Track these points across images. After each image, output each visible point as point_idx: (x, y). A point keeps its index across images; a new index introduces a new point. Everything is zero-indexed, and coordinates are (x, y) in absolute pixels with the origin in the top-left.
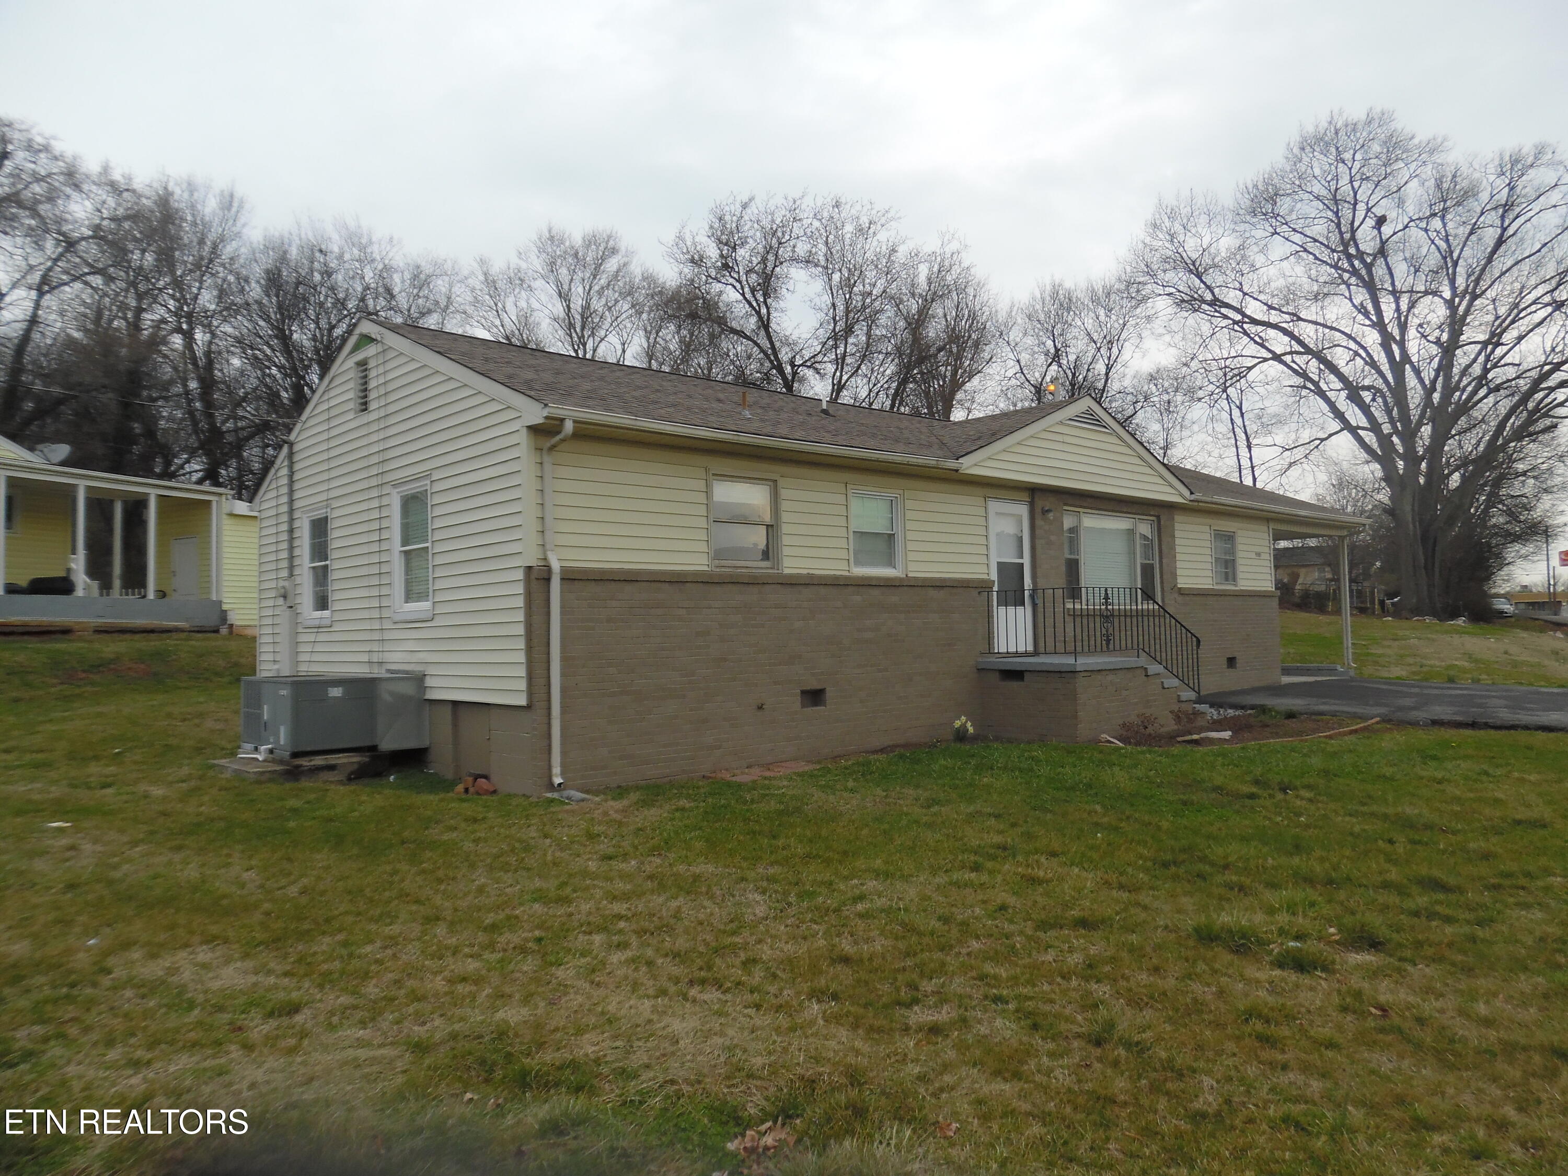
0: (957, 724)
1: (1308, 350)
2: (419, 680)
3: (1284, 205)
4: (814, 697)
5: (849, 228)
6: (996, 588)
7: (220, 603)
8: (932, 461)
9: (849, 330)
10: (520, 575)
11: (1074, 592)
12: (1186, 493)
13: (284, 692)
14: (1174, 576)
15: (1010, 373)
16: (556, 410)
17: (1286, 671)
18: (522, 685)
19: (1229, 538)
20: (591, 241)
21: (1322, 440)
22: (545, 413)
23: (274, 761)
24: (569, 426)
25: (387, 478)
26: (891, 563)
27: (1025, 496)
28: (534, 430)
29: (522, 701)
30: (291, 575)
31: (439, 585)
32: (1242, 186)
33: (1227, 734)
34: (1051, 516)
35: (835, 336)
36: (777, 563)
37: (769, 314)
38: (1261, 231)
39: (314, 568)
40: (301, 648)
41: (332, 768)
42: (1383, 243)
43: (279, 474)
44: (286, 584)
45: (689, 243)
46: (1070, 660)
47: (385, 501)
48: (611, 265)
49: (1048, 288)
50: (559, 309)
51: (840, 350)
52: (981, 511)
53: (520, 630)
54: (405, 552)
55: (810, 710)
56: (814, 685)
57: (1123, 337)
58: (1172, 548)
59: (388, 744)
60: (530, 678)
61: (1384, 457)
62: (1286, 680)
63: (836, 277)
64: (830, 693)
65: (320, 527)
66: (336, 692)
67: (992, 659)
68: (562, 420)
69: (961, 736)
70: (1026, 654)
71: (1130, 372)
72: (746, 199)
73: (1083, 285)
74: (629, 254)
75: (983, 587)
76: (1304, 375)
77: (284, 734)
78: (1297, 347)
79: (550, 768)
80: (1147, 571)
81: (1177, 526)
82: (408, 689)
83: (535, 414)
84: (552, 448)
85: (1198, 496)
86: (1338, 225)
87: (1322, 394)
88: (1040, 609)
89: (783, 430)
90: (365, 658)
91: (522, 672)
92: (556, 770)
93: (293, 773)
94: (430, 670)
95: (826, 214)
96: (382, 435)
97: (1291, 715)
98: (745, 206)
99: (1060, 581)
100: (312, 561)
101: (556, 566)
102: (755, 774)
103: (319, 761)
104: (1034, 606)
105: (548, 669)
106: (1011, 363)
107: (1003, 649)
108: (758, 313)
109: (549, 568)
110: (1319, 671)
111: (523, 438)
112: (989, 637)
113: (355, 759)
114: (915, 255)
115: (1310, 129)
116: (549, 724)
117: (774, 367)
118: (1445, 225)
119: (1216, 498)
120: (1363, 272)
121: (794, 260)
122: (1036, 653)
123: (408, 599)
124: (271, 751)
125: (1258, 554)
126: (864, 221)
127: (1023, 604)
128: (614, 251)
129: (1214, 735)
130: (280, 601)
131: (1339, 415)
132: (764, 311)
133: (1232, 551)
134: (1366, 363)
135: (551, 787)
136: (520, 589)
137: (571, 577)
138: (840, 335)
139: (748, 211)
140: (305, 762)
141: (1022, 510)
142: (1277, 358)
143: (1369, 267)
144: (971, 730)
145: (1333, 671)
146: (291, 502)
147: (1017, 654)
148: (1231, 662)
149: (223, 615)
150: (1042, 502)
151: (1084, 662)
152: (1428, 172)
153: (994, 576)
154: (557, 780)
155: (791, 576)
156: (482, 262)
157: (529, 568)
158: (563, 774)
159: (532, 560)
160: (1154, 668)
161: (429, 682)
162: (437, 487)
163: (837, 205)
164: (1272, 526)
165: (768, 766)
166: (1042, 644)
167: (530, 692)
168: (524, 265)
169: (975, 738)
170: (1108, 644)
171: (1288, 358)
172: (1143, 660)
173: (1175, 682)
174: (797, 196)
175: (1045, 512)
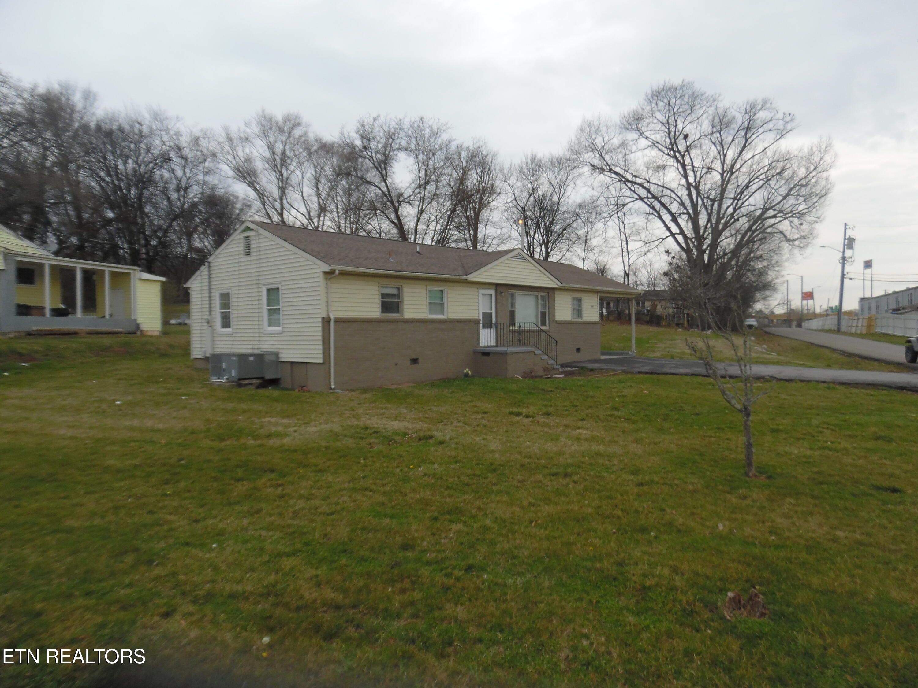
0: (465, 371)
1: (654, 197)
2: (277, 354)
3: (643, 125)
4: (415, 361)
5: (427, 131)
6: (481, 322)
7: (136, 320)
8: (457, 277)
9: (427, 183)
10: (320, 320)
11: (512, 323)
12: (559, 284)
13: (234, 358)
14: (554, 316)
15: (509, 200)
16: (333, 267)
17: (603, 354)
18: (321, 356)
19: (580, 300)
20: (287, 119)
21: (663, 239)
22: (330, 268)
23: (229, 382)
24: (337, 272)
25: (261, 281)
26: (442, 313)
27: (494, 287)
28: (325, 273)
29: (321, 361)
30: (210, 314)
31: (285, 321)
32: (622, 115)
33: (562, 376)
34: (503, 294)
35: (420, 186)
36: (402, 315)
37: (386, 173)
38: (632, 136)
39: (222, 312)
40: (216, 343)
41: (251, 384)
42: (688, 147)
43: (203, 273)
44: (209, 318)
45: (346, 136)
46: (504, 349)
47: (260, 290)
48: (297, 132)
49: (529, 157)
50: (267, 154)
51: (422, 195)
52: (476, 293)
53: (320, 338)
54: (269, 310)
55: (413, 366)
56: (414, 357)
57: (567, 183)
58: (554, 305)
59: (268, 376)
60: (324, 353)
61: (688, 251)
62: (603, 357)
63: (421, 157)
64: (420, 360)
65: (225, 298)
66: (251, 358)
67: (479, 348)
68: (335, 270)
69: (466, 375)
70: (494, 346)
71: (571, 201)
72: (375, 116)
73: (547, 155)
74: (308, 126)
75: (477, 322)
76: (653, 208)
77: (234, 373)
78: (650, 196)
79: (330, 383)
80: (543, 314)
81: (556, 296)
82: (273, 358)
83: (327, 268)
84: (331, 278)
85: (564, 285)
86: (669, 134)
87: (660, 217)
88: (499, 329)
89: (404, 269)
90: (250, 346)
91: (321, 352)
92: (332, 383)
93: (240, 385)
94: (280, 351)
95: (416, 125)
96: (258, 266)
97: (592, 370)
98: (375, 120)
99: (507, 320)
100: (221, 309)
101: (332, 317)
102: (396, 386)
103: (247, 382)
104: (497, 328)
105: (330, 351)
106: (510, 195)
107: (483, 345)
108: (381, 173)
109: (330, 319)
110: (622, 354)
111: (321, 275)
112: (478, 340)
113: (258, 381)
114: (460, 148)
115: (655, 87)
116: (330, 369)
117: (389, 200)
118: (721, 136)
119: (572, 285)
120: (680, 159)
121: (399, 149)
122: (497, 346)
123: (270, 325)
124: (227, 379)
125: (592, 306)
126: (435, 128)
127: (491, 327)
128: (299, 124)
129: (558, 376)
130: (206, 324)
131: (668, 229)
132: (384, 172)
133: (580, 305)
134: (680, 205)
135: (331, 389)
136: (320, 325)
137: (337, 321)
138: (422, 186)
139: (377, 122)
140: (243, 382)
141: (493, 292)
142: (641, 199)
143: (683, 156)
144: (470, 373)
145: (627, 354)
146: (210, 286)
147: (491, 346)
148: (578, 350)
149: (138, 326)
150: (500, 289)
151: (510, 349)
152: (711, 110)
153: (481, 318)
154: (333, 387)
155: (407, 319)
156: (226, 129)
157: (323, 318)
158: (334, 385)
159: (324, 316)
160: (538, 352)
161: (280, 355)
162: (284, 288)
163: (422, 119)
164: (599, 294)
165: (399, 384)
166: (499, 343)
167: (324, 358)
168: (248, 130)
169: (473, 376)
170: (520, 343)
171: (646, 200)
172: (533, 349)
173: (546, 357)
174: (401, 118)
175: (501, 293)
